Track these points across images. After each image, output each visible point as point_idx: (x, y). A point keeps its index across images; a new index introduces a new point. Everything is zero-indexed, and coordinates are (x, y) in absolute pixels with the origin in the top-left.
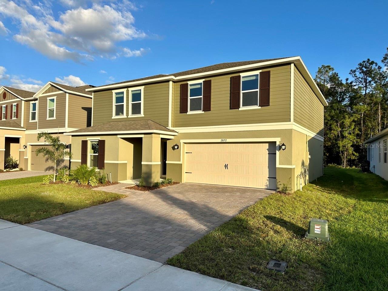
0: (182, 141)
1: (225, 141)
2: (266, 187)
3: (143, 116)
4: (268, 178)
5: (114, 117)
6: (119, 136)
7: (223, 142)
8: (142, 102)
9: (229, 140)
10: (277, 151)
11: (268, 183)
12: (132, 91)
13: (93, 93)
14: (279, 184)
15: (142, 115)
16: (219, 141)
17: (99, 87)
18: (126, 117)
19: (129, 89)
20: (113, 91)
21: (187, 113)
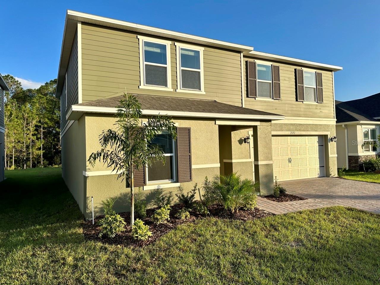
1: (294, 134)
2: (318, 176)
3: (204, 93)
4: (319, 167)
5: (144, 85)
6: (218, 122)
8: (202, 71)
10: (329, 143)
11: (319, 172)
12: (181, 49)
14: (331, 170)
15: (203, 91)
16: (289, 133)
18: (172, 90)
19: (176, 44)
20: (139, 37)
21: (255, 98)
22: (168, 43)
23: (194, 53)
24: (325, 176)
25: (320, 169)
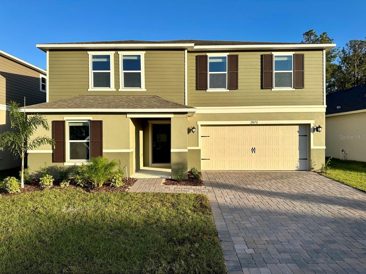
0: (200, 123)
1: (255, 123)
2: (297, 169)
3: (145, 90)
4: (299, 159)
5: (92, 88)
6: (129, 116)
7: (254, 124)
8: (142, 72)
9: (259, 122)
10: (312, 133)
11: (299, 164)
12: (124, 56)
13: (48, 52)
14: (314, 164)
15: (143, 88)
16: (249, 122)
17: (59, 44)
18: (115, 90)
19: (119, 52)
20: (89, 52)
21: (206, 90)
22: (112, 54)
23: (137, 57)
24: (308, 170)
25: (300, 162)
